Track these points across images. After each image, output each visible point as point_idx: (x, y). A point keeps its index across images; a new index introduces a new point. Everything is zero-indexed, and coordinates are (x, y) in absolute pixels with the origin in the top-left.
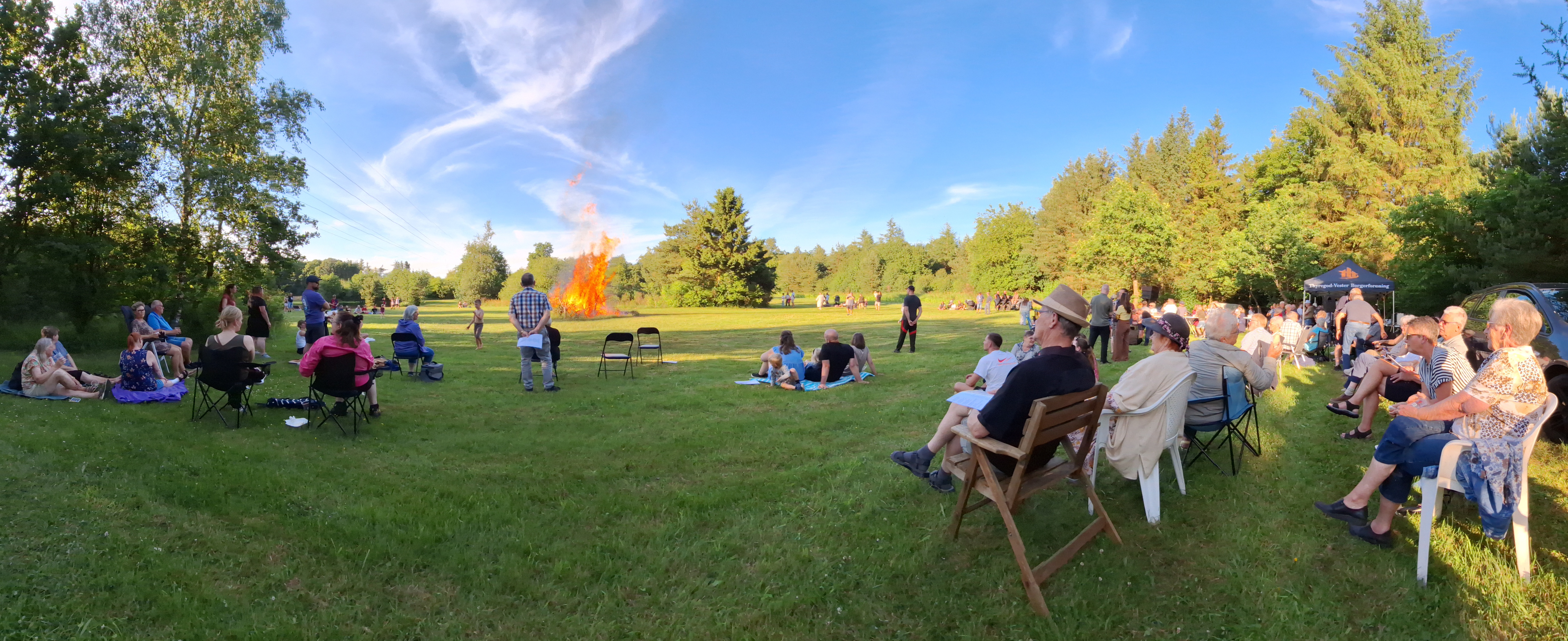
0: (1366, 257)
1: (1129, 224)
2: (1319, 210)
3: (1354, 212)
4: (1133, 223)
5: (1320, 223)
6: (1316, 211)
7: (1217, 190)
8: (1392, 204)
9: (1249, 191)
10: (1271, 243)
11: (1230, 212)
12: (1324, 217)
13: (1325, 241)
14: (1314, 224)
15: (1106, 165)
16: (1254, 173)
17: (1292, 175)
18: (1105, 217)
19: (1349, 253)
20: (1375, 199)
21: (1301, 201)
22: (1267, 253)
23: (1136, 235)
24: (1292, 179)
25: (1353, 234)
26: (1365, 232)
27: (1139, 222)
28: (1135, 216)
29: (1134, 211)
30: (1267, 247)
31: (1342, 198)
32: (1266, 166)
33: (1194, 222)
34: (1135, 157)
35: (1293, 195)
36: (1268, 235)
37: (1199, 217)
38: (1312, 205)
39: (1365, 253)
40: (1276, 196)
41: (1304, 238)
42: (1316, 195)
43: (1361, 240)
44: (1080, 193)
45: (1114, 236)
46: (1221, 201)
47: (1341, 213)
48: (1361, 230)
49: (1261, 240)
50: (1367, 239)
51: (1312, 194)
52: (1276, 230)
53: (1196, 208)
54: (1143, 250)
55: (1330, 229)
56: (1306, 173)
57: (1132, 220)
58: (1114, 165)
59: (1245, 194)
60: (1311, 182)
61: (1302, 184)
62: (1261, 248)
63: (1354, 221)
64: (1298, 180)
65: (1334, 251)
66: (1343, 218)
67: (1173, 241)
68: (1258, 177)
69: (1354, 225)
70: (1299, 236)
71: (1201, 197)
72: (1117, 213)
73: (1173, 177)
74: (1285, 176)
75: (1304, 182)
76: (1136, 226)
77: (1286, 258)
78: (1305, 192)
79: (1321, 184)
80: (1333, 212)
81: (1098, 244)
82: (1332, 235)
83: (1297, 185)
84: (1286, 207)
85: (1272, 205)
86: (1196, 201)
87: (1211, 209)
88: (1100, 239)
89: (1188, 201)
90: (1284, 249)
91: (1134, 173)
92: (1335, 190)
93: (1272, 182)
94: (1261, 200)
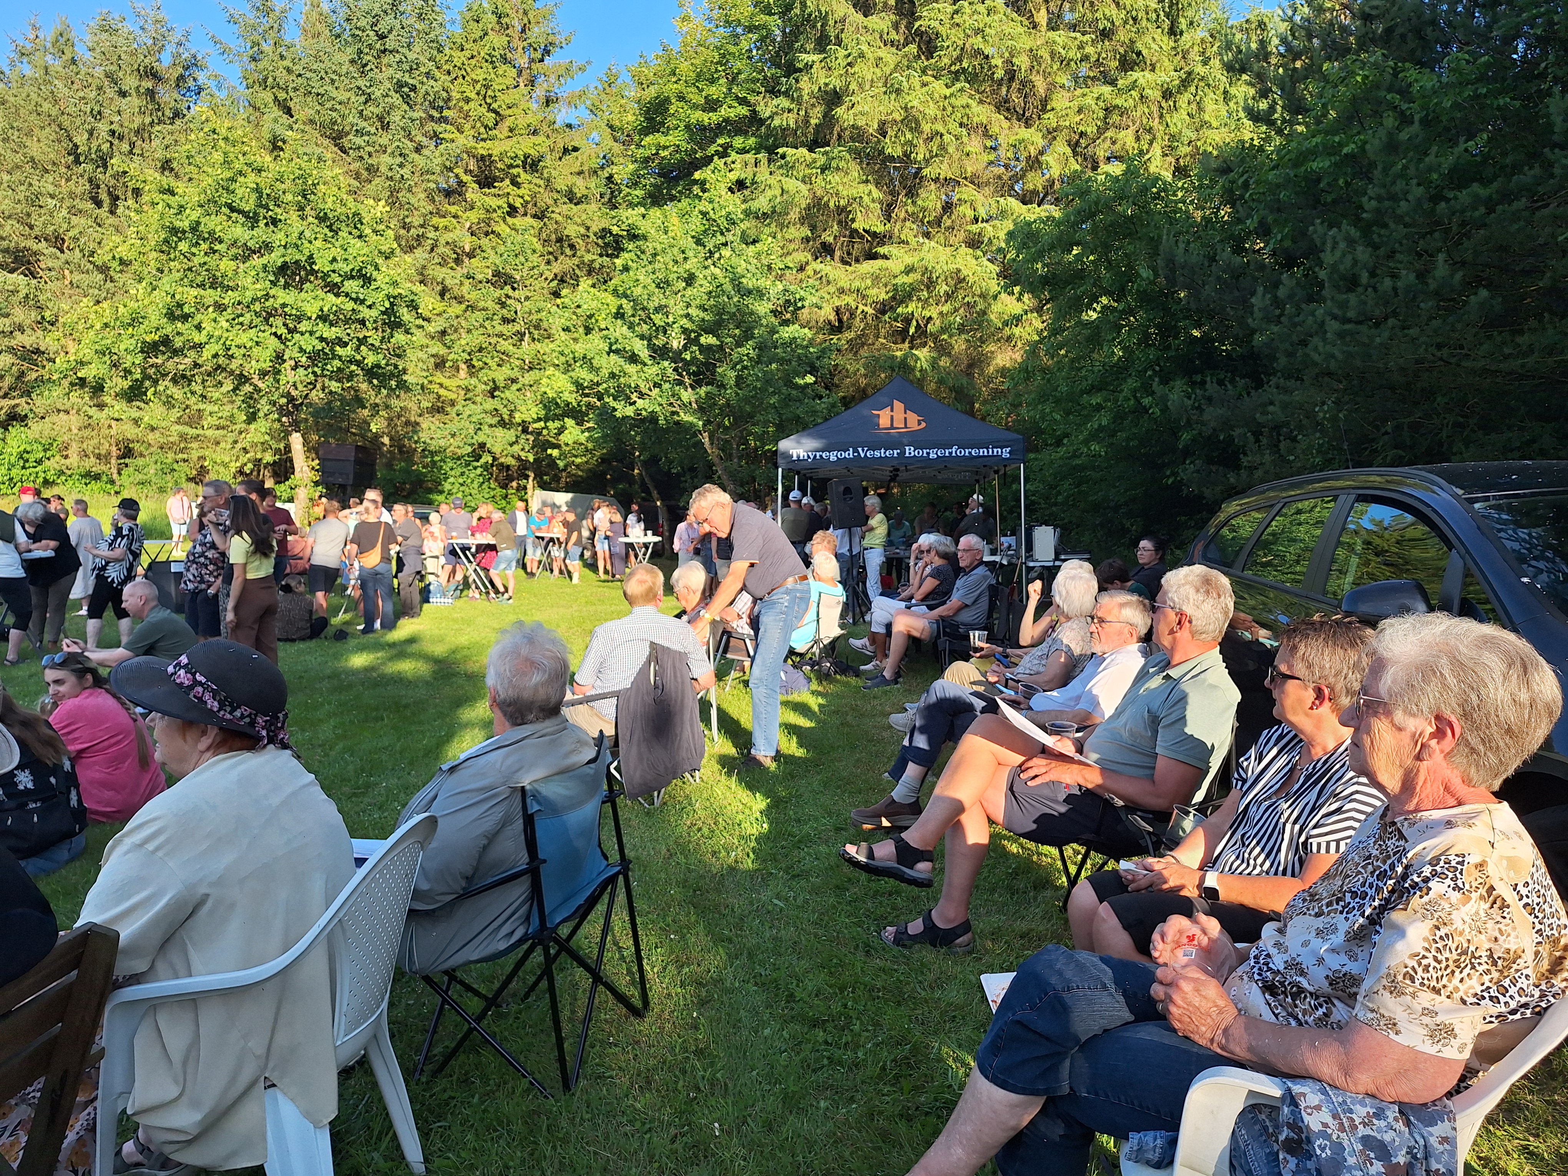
0: (944, 362)
1: (257, 261)
2: (813, 228)
3: (909, 231)
4: (276, 258)
5: (817, 265)
6: (806, 232)
7: (532, 164)
8: (1013, 203)
9: (623, 171)
10: (685, 331)
11: (572, 230)
12: (827, 250)
13: (832, 317)
14: (802, 269)
15: (166, 59)
16: (631, 118)
17: (737, 127)
18: (174, 231)
19: (899, 351)
20: (967, 192)
21: (762, 203)
22: (676, 357)
23: (283, 296)
24: (738, 142)
25: (910, 297)
26: (943, 288)
27: (293, 256)
28: (279, 238)
29: (275, 222)
30: (677, 343)
31: (876, 194)
32: (667, 100)
33: (471, 255)
34: (267, 48)
35: (741, 185)
36: (677, 308)
37: (485, 242)
38: (794, 215)
39: (942, 349)
40: (696, 190)
41: (774, 312)
42: (804, 188)
43: (933, 312)
44: (80, 139)
45: (211, 296)
46: (546, 198)
47: (874, 235)
48: (930, 284)
49: (658, 319)
50: (946, 308)
51: (791, 184)
52: (698, 292)
53: (473, 216)
54: (310, 344)
55: (844, 283)
56: (777, 122)
57: (267, 247)
58: (193, 64)
59: (610, 178)
60: (790, 151)
61: (763, 156)
62: (660, 342)
63: (909, 260)
64: (752, 141)
65: (855, 346)
66: (881, 250)
67: (406, 315)
68: (645, 131)
69: (909, 270)
70: (762, 308)
71: (486, 182)
72: (213, 223)
73: (395, 117)
74: (719, 129)
75: (771, 151)
76: (283, 269)
77: (727, 373)
78: (772, 181)
79: (819, 157)
80: (854, 233)
81: (155, 317)
82: (850, 300)
83: (750, 157)
84: (723, 223)
85: (684, 215)
86: (473, 193)
87: (518, 221)
88: (161, 299)
89: (448, 193)
90: (721, 348)
91: (267, 96)
92: (855, 170)
93: (684, 145)
94: (656, 199)
